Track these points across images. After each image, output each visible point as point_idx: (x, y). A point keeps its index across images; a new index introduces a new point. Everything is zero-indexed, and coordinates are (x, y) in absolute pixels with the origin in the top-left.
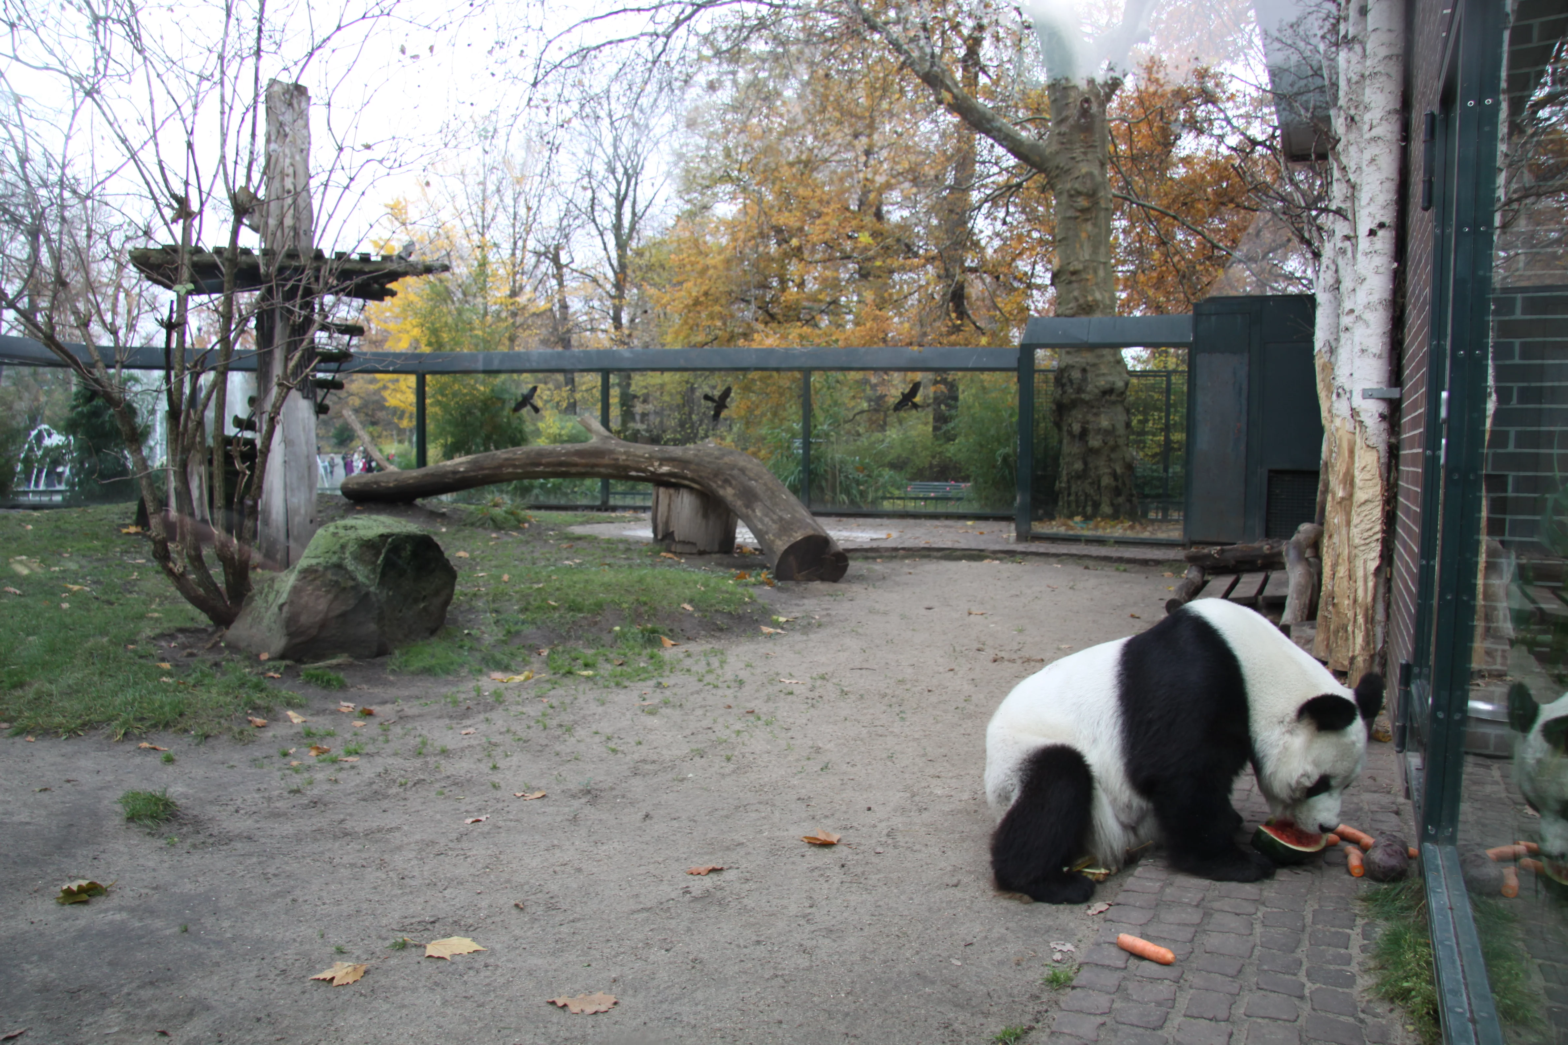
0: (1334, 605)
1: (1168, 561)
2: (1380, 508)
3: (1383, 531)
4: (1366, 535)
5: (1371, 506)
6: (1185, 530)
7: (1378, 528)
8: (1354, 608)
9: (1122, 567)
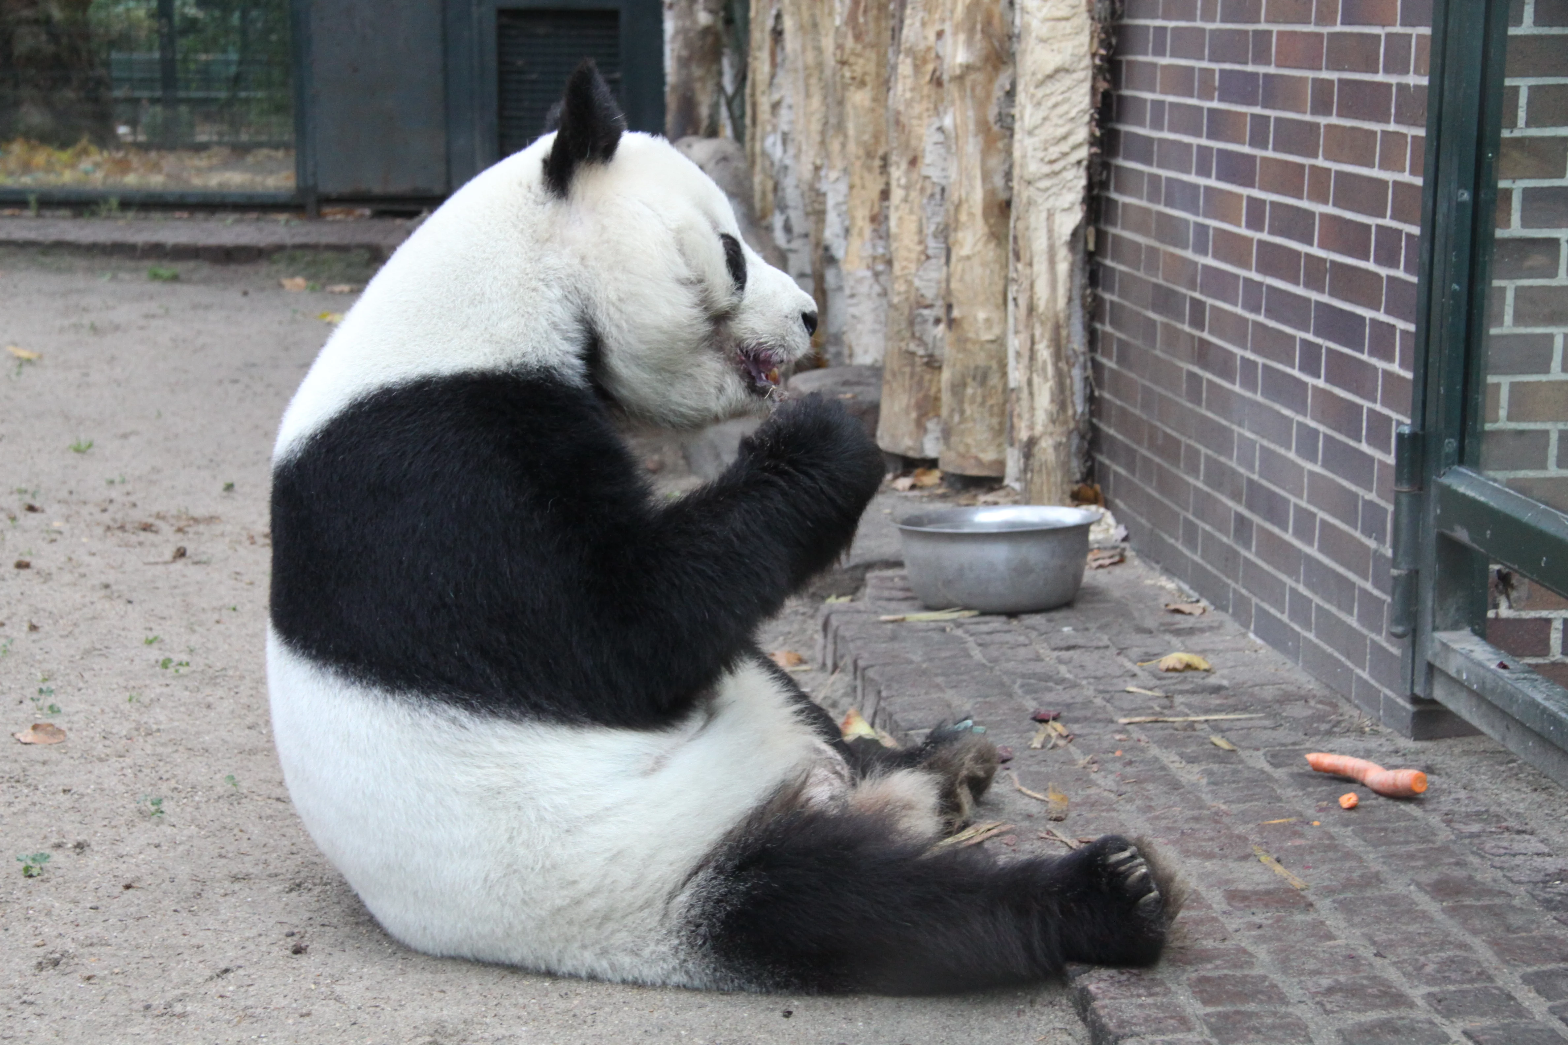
0: (952, 323)
1: (280, 248)
2: (1086, 87)
3: (1093, 141)
4: (1054, 152)
5: (1067, 81)
6: (301, 168)
7: (1082, 134)
8: (1030, 326)
9: (167, 268)
